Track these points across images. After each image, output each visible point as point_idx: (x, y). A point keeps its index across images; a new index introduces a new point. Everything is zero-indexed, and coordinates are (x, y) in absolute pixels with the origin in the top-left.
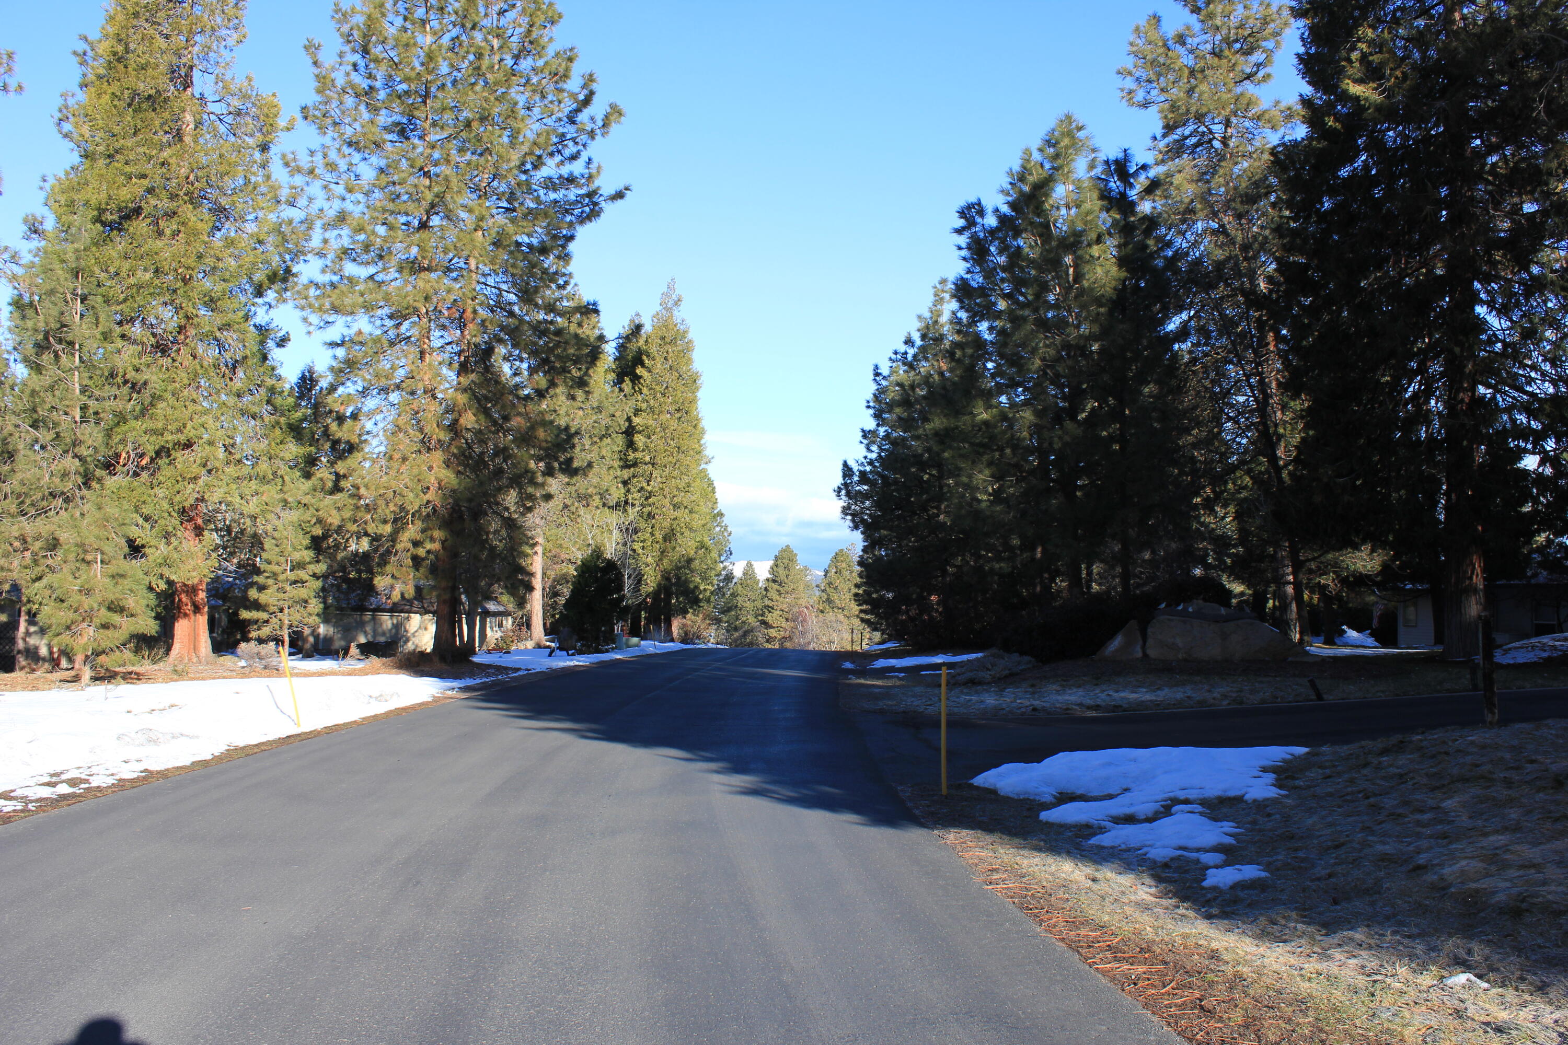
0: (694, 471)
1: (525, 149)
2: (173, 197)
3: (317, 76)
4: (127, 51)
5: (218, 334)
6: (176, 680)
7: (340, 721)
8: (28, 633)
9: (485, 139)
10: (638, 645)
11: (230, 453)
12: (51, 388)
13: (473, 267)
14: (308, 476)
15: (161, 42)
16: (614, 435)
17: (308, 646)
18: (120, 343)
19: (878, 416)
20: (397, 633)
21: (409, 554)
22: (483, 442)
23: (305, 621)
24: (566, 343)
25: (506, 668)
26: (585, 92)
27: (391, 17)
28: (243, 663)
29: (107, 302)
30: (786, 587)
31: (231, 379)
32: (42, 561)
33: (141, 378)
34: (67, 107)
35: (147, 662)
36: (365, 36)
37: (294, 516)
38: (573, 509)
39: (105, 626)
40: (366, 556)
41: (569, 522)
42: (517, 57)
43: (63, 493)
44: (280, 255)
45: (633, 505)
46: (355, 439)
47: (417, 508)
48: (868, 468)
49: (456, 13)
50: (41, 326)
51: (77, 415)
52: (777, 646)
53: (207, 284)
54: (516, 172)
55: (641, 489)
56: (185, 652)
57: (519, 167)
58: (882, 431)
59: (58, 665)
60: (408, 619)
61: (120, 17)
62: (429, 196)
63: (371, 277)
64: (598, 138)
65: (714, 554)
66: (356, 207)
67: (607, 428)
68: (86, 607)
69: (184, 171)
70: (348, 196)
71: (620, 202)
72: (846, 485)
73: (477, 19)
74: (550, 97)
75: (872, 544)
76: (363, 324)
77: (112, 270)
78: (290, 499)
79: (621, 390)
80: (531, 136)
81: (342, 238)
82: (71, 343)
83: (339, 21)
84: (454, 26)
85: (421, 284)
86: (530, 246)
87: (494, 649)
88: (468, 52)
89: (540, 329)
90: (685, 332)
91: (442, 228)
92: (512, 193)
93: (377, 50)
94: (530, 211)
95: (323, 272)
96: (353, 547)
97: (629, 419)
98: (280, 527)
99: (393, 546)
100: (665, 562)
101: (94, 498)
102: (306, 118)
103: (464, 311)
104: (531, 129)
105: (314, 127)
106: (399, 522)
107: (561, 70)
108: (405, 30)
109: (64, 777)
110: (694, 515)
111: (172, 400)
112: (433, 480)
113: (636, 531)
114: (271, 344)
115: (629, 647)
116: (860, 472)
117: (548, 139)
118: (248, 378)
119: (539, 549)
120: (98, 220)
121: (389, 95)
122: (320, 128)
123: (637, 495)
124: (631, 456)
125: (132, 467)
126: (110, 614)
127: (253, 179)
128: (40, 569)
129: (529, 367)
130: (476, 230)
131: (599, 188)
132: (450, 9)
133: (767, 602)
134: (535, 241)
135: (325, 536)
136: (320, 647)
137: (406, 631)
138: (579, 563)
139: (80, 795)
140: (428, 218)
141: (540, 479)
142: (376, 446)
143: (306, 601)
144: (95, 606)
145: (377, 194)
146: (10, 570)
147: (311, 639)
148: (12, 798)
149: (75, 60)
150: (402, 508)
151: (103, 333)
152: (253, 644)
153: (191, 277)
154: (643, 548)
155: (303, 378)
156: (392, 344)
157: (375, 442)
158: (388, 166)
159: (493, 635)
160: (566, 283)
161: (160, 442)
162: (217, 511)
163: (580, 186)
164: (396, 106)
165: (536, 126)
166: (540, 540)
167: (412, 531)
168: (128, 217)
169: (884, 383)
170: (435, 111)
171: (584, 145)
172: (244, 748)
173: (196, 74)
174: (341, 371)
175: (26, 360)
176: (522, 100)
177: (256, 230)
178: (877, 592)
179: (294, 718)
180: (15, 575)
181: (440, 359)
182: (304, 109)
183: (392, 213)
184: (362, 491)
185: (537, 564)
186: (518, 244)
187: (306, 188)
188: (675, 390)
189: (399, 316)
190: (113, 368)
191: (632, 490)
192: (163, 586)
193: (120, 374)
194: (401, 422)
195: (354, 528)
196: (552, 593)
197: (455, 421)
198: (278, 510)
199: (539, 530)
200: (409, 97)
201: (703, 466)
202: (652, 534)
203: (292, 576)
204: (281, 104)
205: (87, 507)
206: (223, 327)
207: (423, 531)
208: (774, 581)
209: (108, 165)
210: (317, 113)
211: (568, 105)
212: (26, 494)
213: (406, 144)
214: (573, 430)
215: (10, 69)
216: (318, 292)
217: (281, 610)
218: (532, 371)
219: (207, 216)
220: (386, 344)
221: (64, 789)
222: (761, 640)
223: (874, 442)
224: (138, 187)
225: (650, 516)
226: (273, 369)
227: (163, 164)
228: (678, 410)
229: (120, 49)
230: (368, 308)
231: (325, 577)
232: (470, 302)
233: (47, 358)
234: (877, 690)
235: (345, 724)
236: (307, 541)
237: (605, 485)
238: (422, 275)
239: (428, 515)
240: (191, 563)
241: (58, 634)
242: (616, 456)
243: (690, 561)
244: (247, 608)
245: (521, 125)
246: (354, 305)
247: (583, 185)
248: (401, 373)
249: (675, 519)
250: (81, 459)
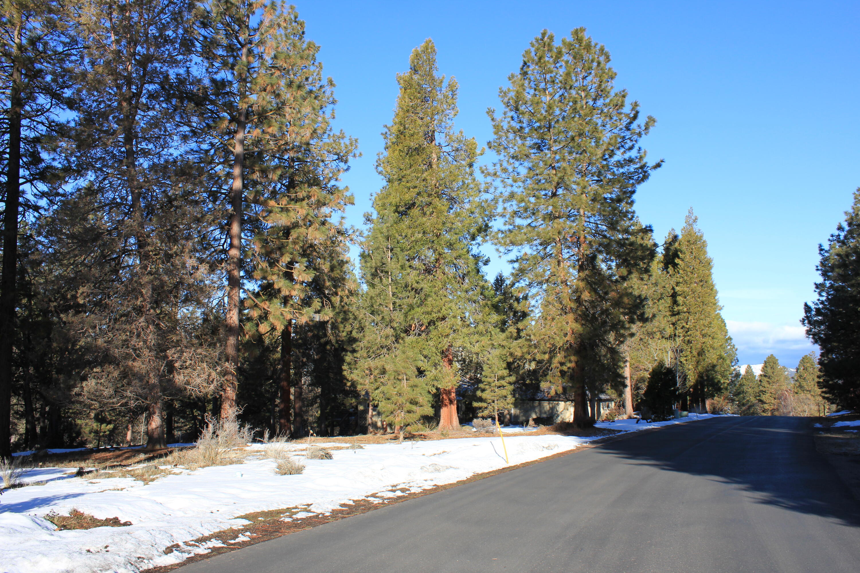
0: (713, 315)
1: (604, 147)
2: (429, 195)
3: (494, 126)
4: (405, 128)
5: (455, 261)
6: (443, 439)
7: (529, 460)
8: (372, 416)
9: (582, 145)
10: (687, 416)
11: (464, 321)
12: (379, 295)
13: (582, 213)
14: (503, 331)
15: (419, 122)
16: (666, 298)
17: (506, 420)
18: (409, 270)
19: (824, 274)
20: (552, 412)
21: (558, 370)
22: (594, 307)
23: (506, 407)
24: (636, 249)
25: (614, 431)
26: (634, 112)
27: (528, 90)
28: (474, 430)
29: (402, 250)
30: (773, 380)
31: (462, 284)
32: (379, 380)
33: (419, 286)
34: (379, 159)
35: (428, 429)
36: (516, 102)
37: (497, 352)
38: (645, 340)
39: (409, 412)
40: (535, 371)
41: (643, 348)
42: (595, 100)
43: (386, 346)
44: (482, 218)
45: (679, 336)
46: (526, 310)
47: (561, 345)
48: (821, 306)
49: (561, 82)
50: (374, 265)
51: (391, 306)
52: (769, 414)
53: (448, 236)
54: (601, 160)
55: (683, 327)
56: (446, 424)
57: (602, 157)
58: (828, 284)
59: (386, 431)
60: (558, 404)
61: (401, 114)
62: (556, 179)
63: (529, 225)
64: (643, 136)
65: (728, 362)
66: (518, 190)
67: (662, 294)
68: (400, 402)
69: (434, 182)
70: (514, 184)
71: (659, 169)
72: (807, 317)
73: (572, 83)
74: (615, 118)
75: (826, 351)
76: (527, 250)
77: (404, 235)
78: (495, 344)
79: (668, 273)
80: (606, 140)
81: (513, 206)
82: (387, 272)
83: (502, 97)
84: (561, 89)
85: (556, 225)
86: (611, 199)
87: (605, 420)
88: (569, 101)
89: (621, 243)
90: (701, 237)
91: (564, 195)
92: (600, 172)
93: (522, 108)
94: (610, 180)
95: (505, 224)
96: (527, 366)
97: (673, 289)
98: (491, 358)
99: (550, 366)
100: (700, 368)
101: (401, 347)
102: (490, 148)
103: (579, 238)
104: (606, 137)
105: (494, 151)
106: (552, 352)
107: (619, 103)
108: (535, 95)
109: (398, 487)
110: (715, 340)
111: (434, 296)
112: (569, 329)
113: (681, 351)
114: (481, 264)
115: (682, 417)
116: (816, 308)
117: (616, 140)
118: (471, 282)
119: (628, 364)
120: (396, 211)
121: (531, 130)
122: (498, 152)
123: (681, 331)
124: (676, 309)
125: (417, 331)
126: (411, 405)
127: (466, 182)
128: (378, 384)
129: (617, 264)
130: (582, 194)
131: (646, 163)
132: (557, 81)
133: (762, 388)
134: (614, 196)
135: (514, 362)
136: (513, 420)
137: (557, 411)
138: (651, 370)
139: (406, 497)
140: (556, 190)
141: (627, 326)
142: (537, 313)
143: (506, 397)
144: (404, 401)
145: (529, 182)
146: (365, 385)
147: (508, 416)
148: (376, 497)
149: (382, 137)
150: (553, 345)
151: (401, 266)
152: (480, 419)
153: (440, 234)
154: (686, 360)
155: (497, 280)
156: (543, 258)
157: (537, 311)
158: (533, 166)
159: (604, 412)
160: (633, 217)
161: (430, 318)
162: (458, 351)
163: (635, 163)
164: (535, 135)
165: (609, 135)
166: (628, 359)
167: (559, 357)
168: (409, 208)
169: (826, 255)
170: (555, 134)
171: (636, 141)
172: (482, 474)
173: (436, 134)
174: (517, 275)
175: (367, 282)
176: (600, 122)
177: (470, 207)
178: (832, 380)
179: (505, 458)
180: (367, 387)
181: (569, 264)
182: (489, 143)
183: (537, 190)
184: (532, 337)
185: (627, 372)
186: (605, 199)
187: (493, 183)
188: (698, 270)
189: (545, 244)
190: (406, 283)
191: (678, 328)
192: (434, 391)
193: (410, 285)
194: (550, 299)
195: (529, 357)
196: (636, 388)
197: (579, 297)
198: (489, 350)
199: (627, 353)
200: (541, 129)
201: (718, 312)
202: (691, 352)
203: (497, 383)
204: (477, 143)
205: (397, 353)
206: (459, 257)
207: (565, 357)
208: (765, 376)
209: (399, 184)
210: (495, 144)
211: (625, 121)
212: (370, 347)
213: (542, 153)
214: (643, 297)
215: (356, 147)
216: (503, 235)
217: (493, 402)
218: (618, 266)
219: (445, 203)
220: (540, 259)
221: (399, 493)
222: (759, 411)
223: (823, 291)
224: (413, 193)
225: (689, 342)
226: (483, 277)
227: (424, 180)
228: (701, 281)
229: (402, 128)
230: (529, 241)
231: (514, 383)
232: (582, 232)
233: (377, 280)
234: (840, 441)
235: (532, 462)
236: (505, 365)
237: (662, 326)
238: (556, 221)
239: (567, 348)
240: (447, 379)
241: (388, 416)
242: (667, 309)
243: (714, 366)
244: (476, 401)
245: (601, 135)
246: (522, 240)
247: (637, 162)
248: (548, 273)
249: (704, 343)
250: (394, 329)
